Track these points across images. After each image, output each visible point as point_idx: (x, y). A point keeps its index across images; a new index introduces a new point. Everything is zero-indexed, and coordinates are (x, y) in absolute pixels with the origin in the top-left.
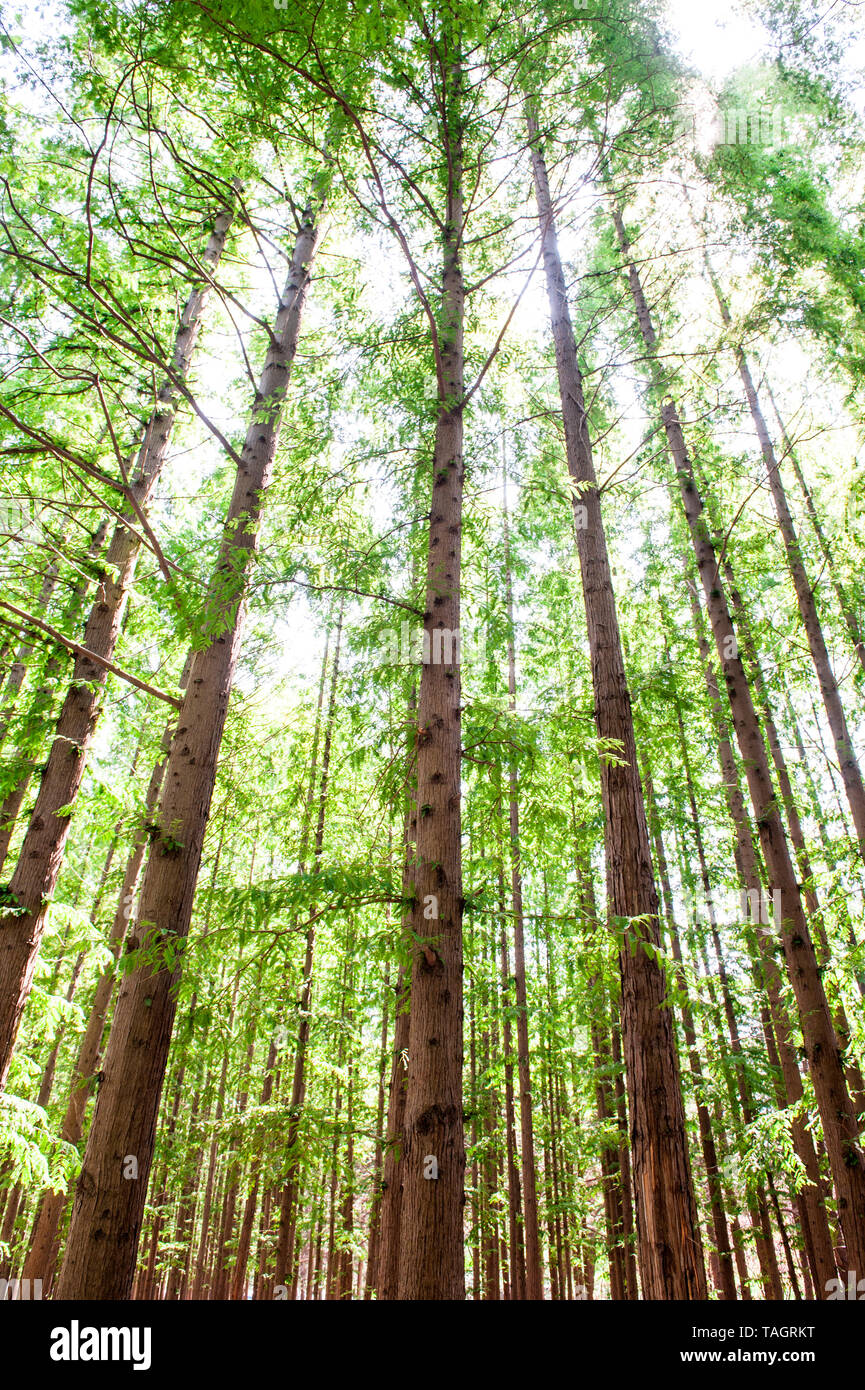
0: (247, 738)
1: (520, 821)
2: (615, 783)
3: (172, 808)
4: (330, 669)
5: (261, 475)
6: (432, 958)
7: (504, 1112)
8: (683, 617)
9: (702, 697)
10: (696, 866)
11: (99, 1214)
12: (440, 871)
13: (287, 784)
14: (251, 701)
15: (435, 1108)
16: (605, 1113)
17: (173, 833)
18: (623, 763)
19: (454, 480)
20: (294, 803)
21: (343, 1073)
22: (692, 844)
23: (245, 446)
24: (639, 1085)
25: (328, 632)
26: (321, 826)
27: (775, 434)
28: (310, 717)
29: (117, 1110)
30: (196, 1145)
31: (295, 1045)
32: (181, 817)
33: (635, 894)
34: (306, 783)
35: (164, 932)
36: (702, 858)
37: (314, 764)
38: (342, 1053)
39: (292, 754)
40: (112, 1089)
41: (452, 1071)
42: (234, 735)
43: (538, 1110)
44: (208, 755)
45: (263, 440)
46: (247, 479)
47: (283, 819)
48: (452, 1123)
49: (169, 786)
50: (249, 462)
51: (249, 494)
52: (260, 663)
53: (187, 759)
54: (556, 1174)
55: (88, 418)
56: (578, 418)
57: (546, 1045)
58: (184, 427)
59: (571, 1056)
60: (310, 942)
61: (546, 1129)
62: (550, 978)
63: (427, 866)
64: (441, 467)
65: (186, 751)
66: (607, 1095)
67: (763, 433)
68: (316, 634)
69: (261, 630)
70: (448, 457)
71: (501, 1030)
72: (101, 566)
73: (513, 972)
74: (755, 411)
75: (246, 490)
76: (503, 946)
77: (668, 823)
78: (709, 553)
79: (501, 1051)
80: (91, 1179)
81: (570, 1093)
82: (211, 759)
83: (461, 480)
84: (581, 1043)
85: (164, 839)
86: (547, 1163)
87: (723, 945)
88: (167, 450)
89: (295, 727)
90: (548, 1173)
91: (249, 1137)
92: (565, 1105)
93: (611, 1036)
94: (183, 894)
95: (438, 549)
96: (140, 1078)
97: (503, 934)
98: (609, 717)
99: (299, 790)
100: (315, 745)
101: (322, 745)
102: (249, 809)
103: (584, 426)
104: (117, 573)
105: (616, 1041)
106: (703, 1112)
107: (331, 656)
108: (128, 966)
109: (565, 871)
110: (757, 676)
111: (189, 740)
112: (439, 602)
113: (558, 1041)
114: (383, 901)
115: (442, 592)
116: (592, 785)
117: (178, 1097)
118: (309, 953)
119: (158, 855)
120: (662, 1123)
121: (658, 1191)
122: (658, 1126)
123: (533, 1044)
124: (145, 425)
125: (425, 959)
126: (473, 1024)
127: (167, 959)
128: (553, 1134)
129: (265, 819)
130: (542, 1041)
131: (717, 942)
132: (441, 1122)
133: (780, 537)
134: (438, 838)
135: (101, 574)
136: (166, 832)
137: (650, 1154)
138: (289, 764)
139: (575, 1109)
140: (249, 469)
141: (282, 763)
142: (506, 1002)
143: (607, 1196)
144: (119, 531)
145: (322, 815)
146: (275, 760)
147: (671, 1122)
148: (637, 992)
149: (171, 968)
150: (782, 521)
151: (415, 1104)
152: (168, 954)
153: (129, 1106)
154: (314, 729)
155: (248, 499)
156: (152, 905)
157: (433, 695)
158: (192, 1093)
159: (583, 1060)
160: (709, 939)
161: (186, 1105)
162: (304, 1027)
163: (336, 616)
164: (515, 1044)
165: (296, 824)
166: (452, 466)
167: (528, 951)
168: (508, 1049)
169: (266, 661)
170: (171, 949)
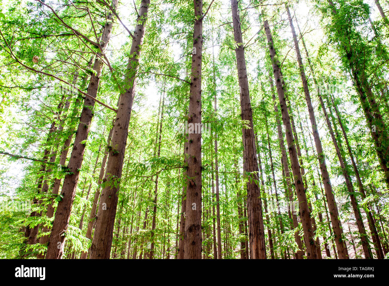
0: (137, 124)
1: (218, 149)
2: (247, 135)
3: (115, 142)
4: (162, 104)
5: (140, 41)
6: (193, 183)
7: (213, 233)
8: (268, 89)
9: (273, 113)
10: (269, 163)
11: (97, 256)
12: (195, 159)
13: (149, 139)
14: (138, 114)
15: (194, 225)
16: (241, 232)
17: (116, 149)
18: (249, 128)
19: (200, 42)
20: (151, 144)
21: (166, 221)
22: (268, 156)
23: (135, 32)
24: (252, 220)
25: (161, 93)
26: (159, 151)
27: (297, 32)
28: (156, 118)
29: (102, 227)
30: (124, 241)
31: (153, 213)
32: (118, 144)
33: (252, 167)
34: (155, 138)
35: (114, 176)
36: (271, 160)
37: (157, 132)
38: (166, 215)
39: (151, 130)
40: (100, 221)
41: (198, 215)
42: (133, 124)
43: (222, 232)
44: (126, 126)
45: (140, 30)
46: (136, 42)
47: (148, 149)
48: (199, 229)
49: (114, 135)
50: (136, 37)
51: (136, 47)
52: (140, 102)
53: (119, 127)
54: (227, 249)
55: (85, 25)
56: (238, 25)
57: (225, 214)
58: (116, 28)
59: (232, 217)
60: (156, 184)
61: (224, 237)
62: (226, 195)
63: (191, 157)
64: (196, 38)
65: (119, 125)
66: (242, 227)
67: (294, 32)
68: (158, 94)
69: (140, 92)
70: (198, 35)
71: (212, 209)
72: (91, 71)
73: (215, 192)
74: (291, 25)
75: (135, 46)
76: (213, 186)
77: (262, 149)
78: (277, 68)
79: (212, 215)
80: (95, 246)
81: (231, 227)
82: (126, 127)
83: (202, 42)
84: (235, 213)
85: (113, 150)
86: (224, 246)
87: (276, 186)
88: (110, 35)
89: (151, 122)
90: (225, 249)
91: (140, 239)
92: (230, 230)
93: (243, 211)
94: (119, 166)
95: (195, 64)
96: (108, 218)
97: (213, 182)
98: (245, 116)
99: (153, 140)
100: (158, 127)
101: (159, 127)
102: (138, 146)
103: (240, 27)
104: (96, 73)
105: (245, 212)
106: (269, 231)
107: (162, 101)
108: (104, 187)
109: (231, 165)
110: (289, 107)
111: (120, 122)
112: (195, 79)
113: (228, 213)
114: (178, 167)
115: (196, 76)
116: (240, 138)
117: (119, 228)
118: (156, 187)
119: (111, 155)
120: (258, 231)
121: (257, 250)
122: (257, 232)
123: (221, 213)
124: (104, 27)
125: (190, 183)
126: (204, 208)
127: (115, 184)
128: (226, 239)
129: (143, 149)
130: (224, 213)
131: (275, 184)
132: (195, 229)
133: (298, 64)
134: (195, 149)
135: (92, 73)
136: (114, 148)
137: (255, 240)
138: (150, 133)
139: (233, 231)
140: (136, 39)
141: (148, 132)
142: (213, 201)
143: (241, 255)
144: (96, 60)
145: (160, 148)
146: (145, 131)
147: (261, 231)
148: (252, 195)
149: (116, 187)
150: (298, 59)
151: (188, 224)
152: (115, 183)
153: (105, 226)
154: (157, 122)
155: (136, 48)
156: (110, 170)
157: (193, 107)
158: (123, 227)
159: (235, 217)
160: (273, 184)
161: (121, 231)
162: (155, 208)
163: (163, 88)
164: (216, 213)
165: (152, 150)
166: (199, 38)
167: (220, 187)
168: (214, 214)
169: (142, 102)
170: (116, 181)
